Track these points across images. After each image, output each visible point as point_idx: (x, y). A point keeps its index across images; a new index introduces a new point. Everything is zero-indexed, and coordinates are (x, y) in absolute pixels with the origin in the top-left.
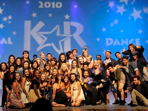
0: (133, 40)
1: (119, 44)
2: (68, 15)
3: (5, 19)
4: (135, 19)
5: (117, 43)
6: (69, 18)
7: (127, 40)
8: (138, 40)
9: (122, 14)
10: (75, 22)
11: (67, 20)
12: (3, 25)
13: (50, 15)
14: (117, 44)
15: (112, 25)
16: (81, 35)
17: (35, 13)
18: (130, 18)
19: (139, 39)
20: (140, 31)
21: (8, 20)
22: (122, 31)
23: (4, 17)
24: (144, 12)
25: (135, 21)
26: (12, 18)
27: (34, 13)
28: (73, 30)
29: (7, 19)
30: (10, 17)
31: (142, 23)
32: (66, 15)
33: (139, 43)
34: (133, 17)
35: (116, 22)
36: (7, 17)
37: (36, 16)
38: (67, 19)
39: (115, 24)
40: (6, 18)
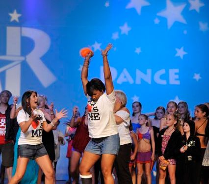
0: (163, 72)
1: (131, 81)
2: (18, 12)
4: (170, 23)
5: (125, 77)
6: (19, 18)
7: (149, 71)
8: (176, 74)
9: (139, 11)
10: (32, 27)
11: (14, 24)
14: (125, 80)
15: (115, 36)
16: (45, 59)
18: (157, 21)
19: (177, 71)
20: (181, 53)
22: (138, 51)
24: (191, 9)
25: (169, 27)
28: (27, 45)
31: (185, 32)
32: (12, 12)
33: (176, 79)
34: (164, 20)
35: (125, 29)
38: (15, 21)
39: (122, 33)
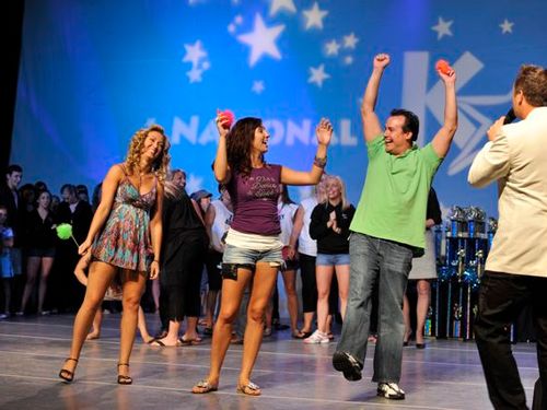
3: (332, 48)
12: (326, 71)
13: (507, 27)
17: (446, 20)
21: (343, 52)
23: (330, 42)
26: (357, 45)
27: (441, 20)
29: (338, 46)
30: (350, 41)
36: (340, 41)
37: (449, 33)
40: (338, 42)
